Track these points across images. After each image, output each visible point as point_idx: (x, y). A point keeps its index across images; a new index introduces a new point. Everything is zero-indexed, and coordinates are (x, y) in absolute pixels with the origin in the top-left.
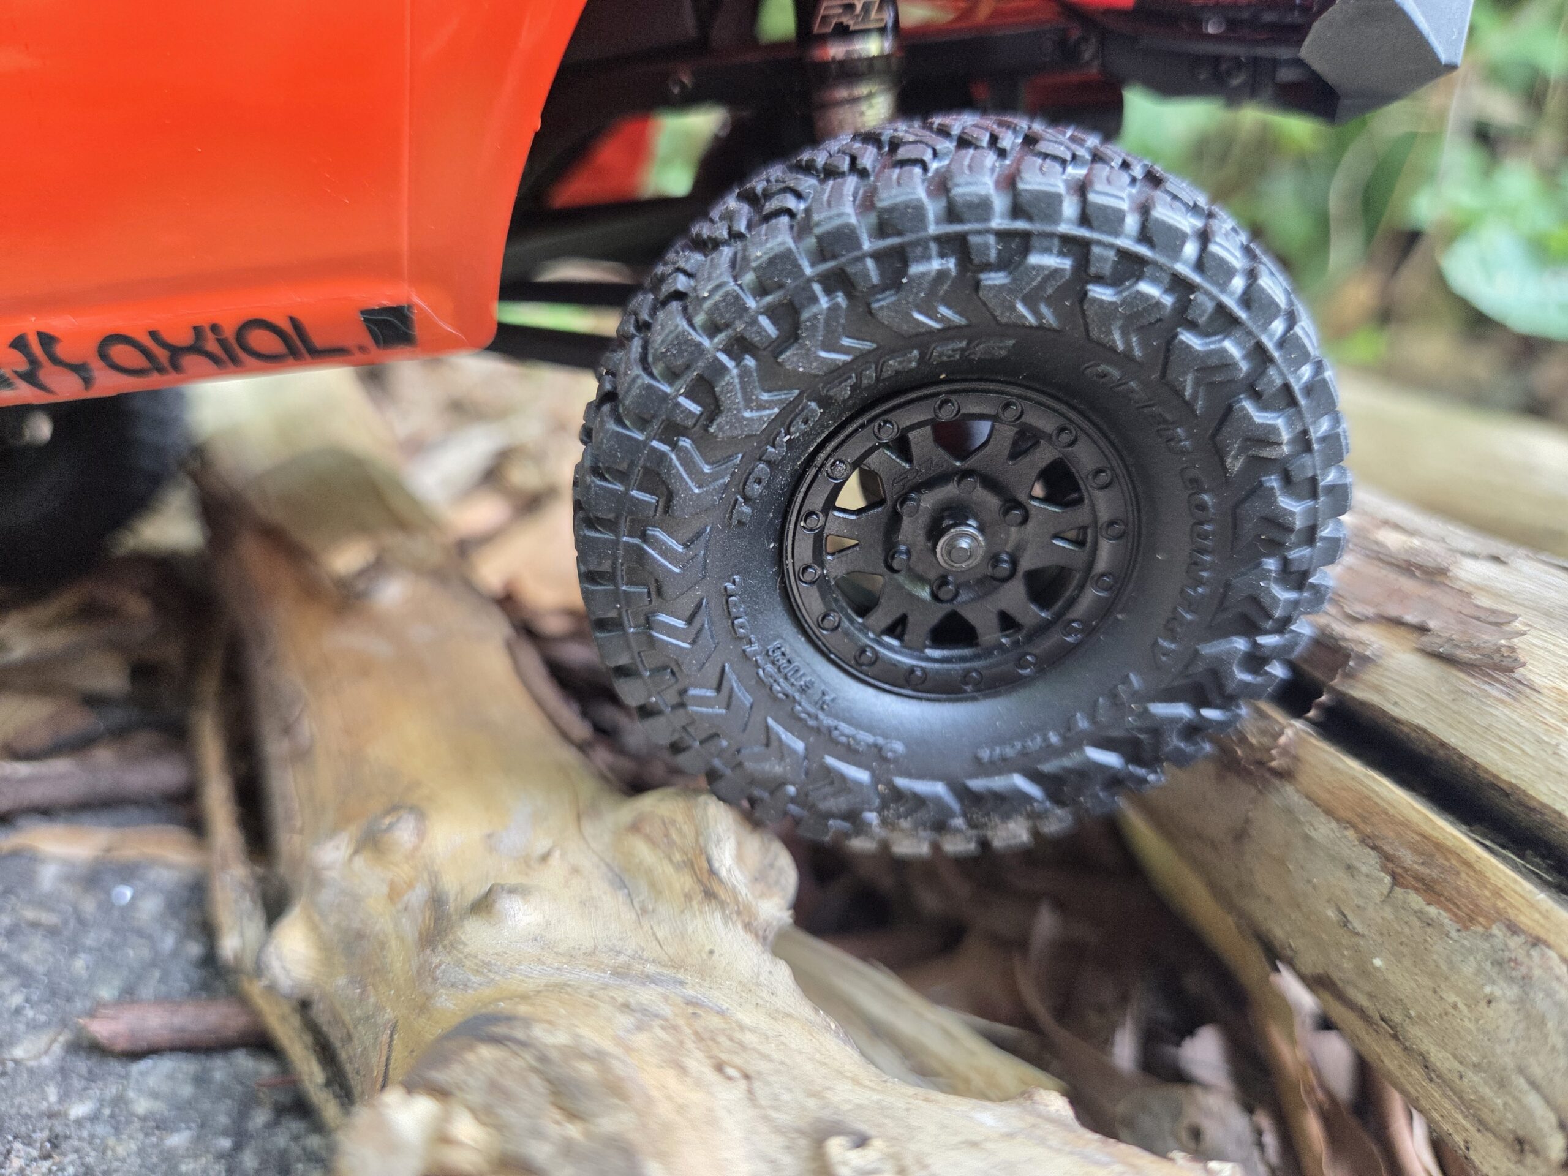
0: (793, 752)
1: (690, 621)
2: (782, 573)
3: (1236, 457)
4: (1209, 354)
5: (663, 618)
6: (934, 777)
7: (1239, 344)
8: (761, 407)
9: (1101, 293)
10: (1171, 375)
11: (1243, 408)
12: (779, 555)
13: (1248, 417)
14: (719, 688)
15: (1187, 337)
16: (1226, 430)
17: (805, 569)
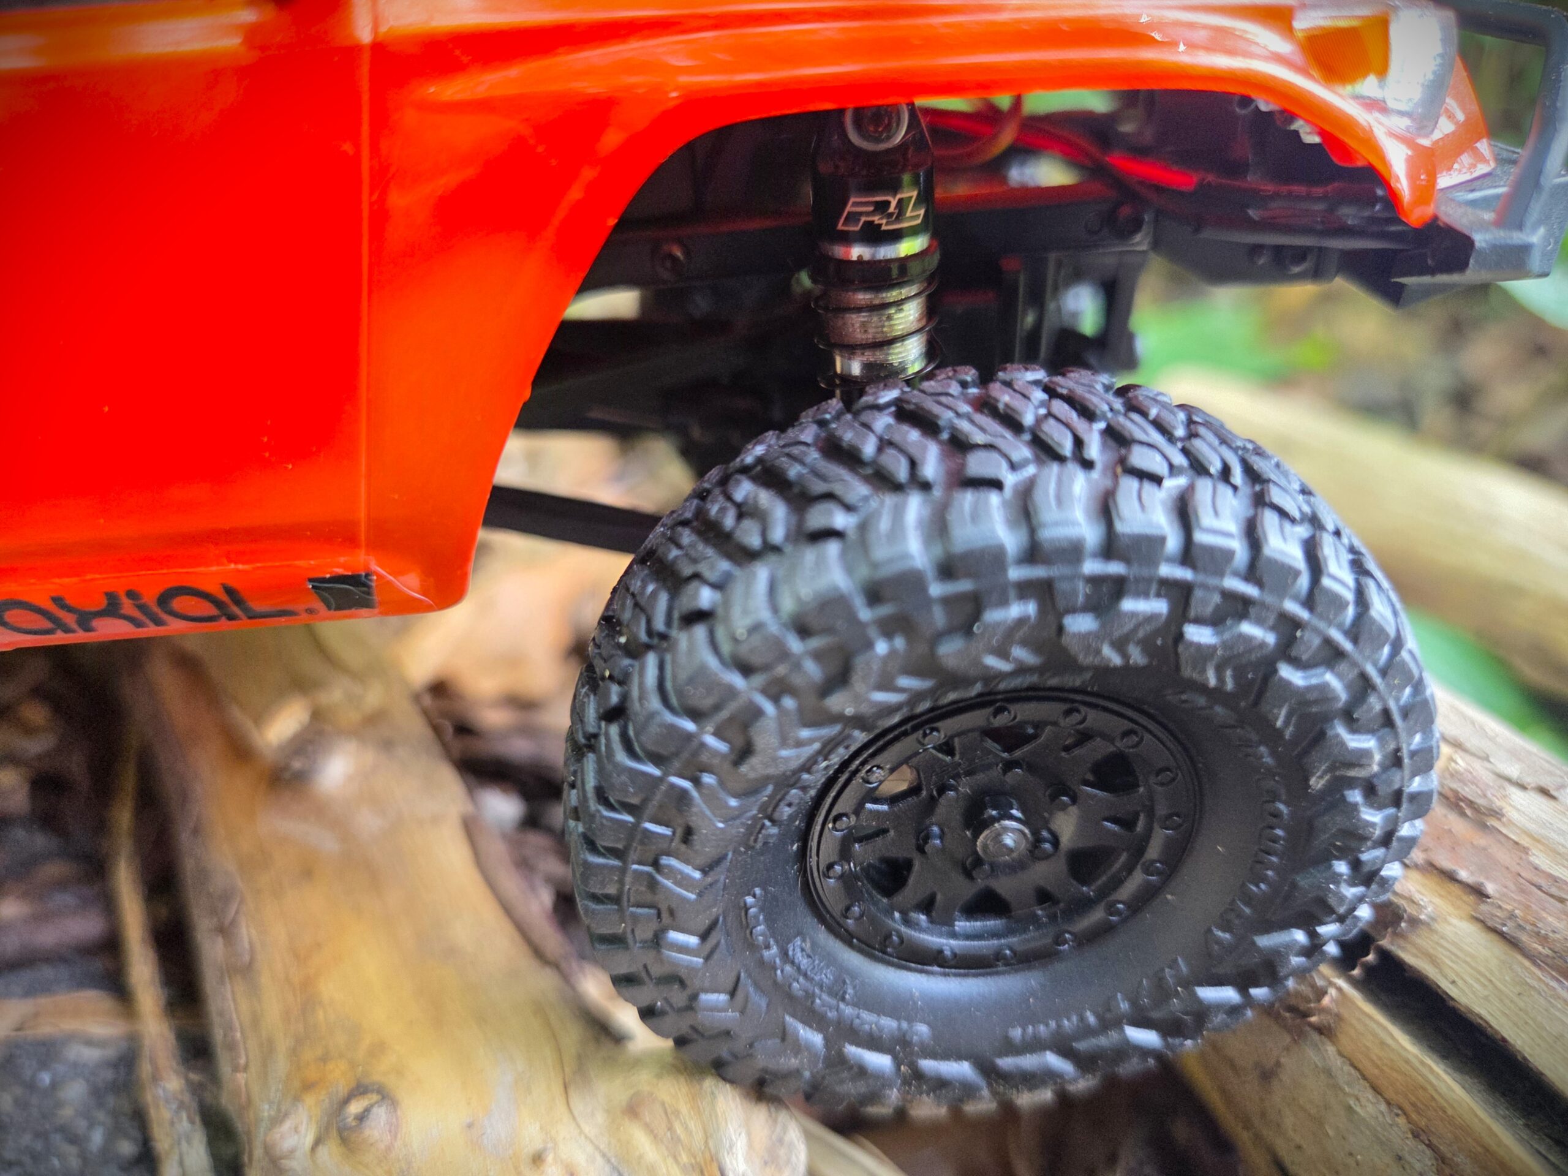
0: (809, 1047)
1: (704, 937)
2: (804, 870)
3: (1321, 777)
4: (1309, 689)
5: (674, 936)
6: (959, 1057)
7: (1340, 676)
8: (799, 744)
9: (1199, 635)
10: (1264, 707)
11: (1338, 736)
12: (803, 854)
13: (1342, 744)
14: (733, 993)
15: (1286, 672)
16: (1314, 755)
17: (830, 867)
